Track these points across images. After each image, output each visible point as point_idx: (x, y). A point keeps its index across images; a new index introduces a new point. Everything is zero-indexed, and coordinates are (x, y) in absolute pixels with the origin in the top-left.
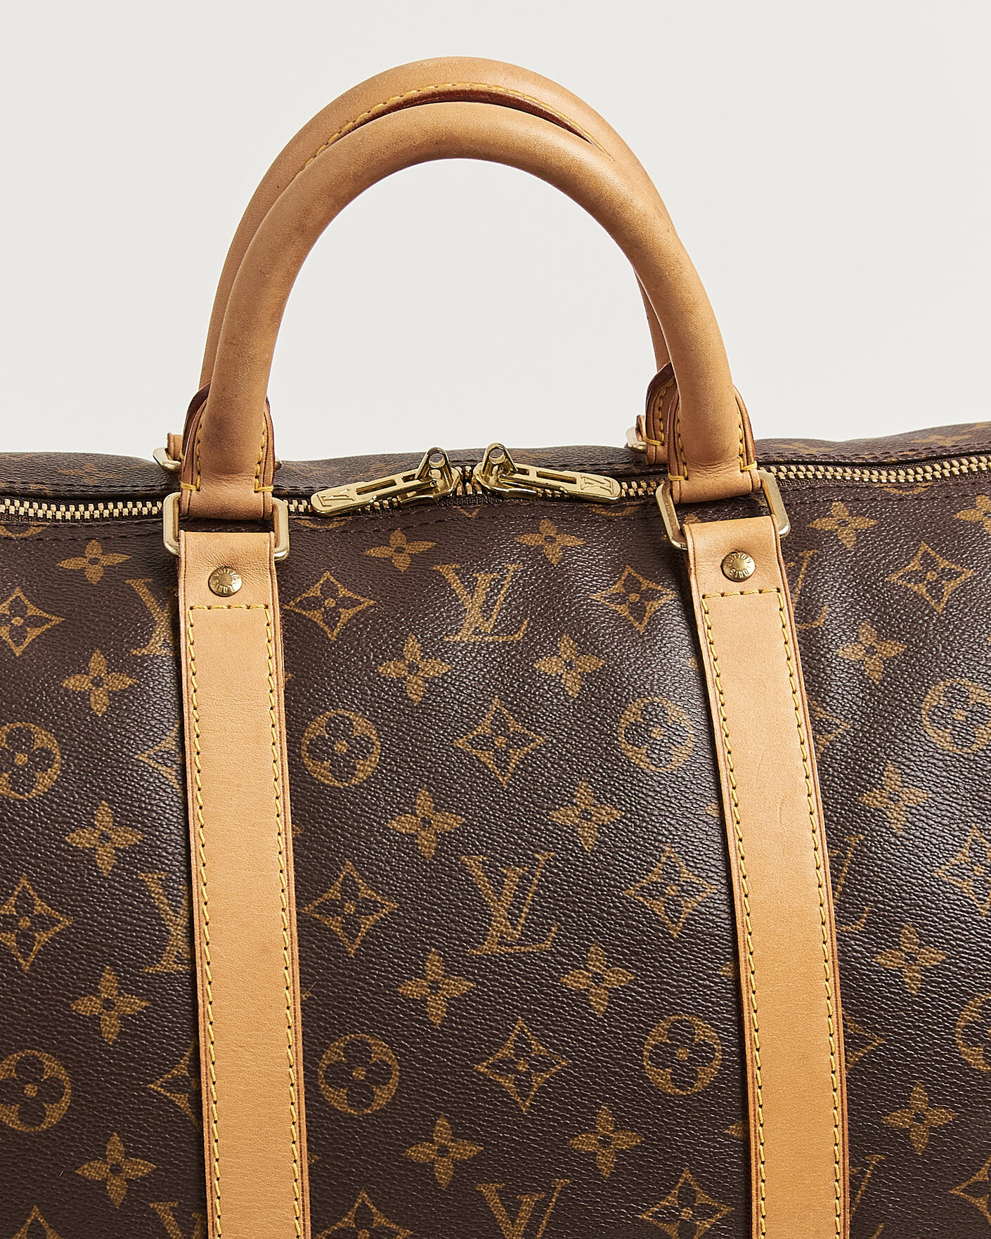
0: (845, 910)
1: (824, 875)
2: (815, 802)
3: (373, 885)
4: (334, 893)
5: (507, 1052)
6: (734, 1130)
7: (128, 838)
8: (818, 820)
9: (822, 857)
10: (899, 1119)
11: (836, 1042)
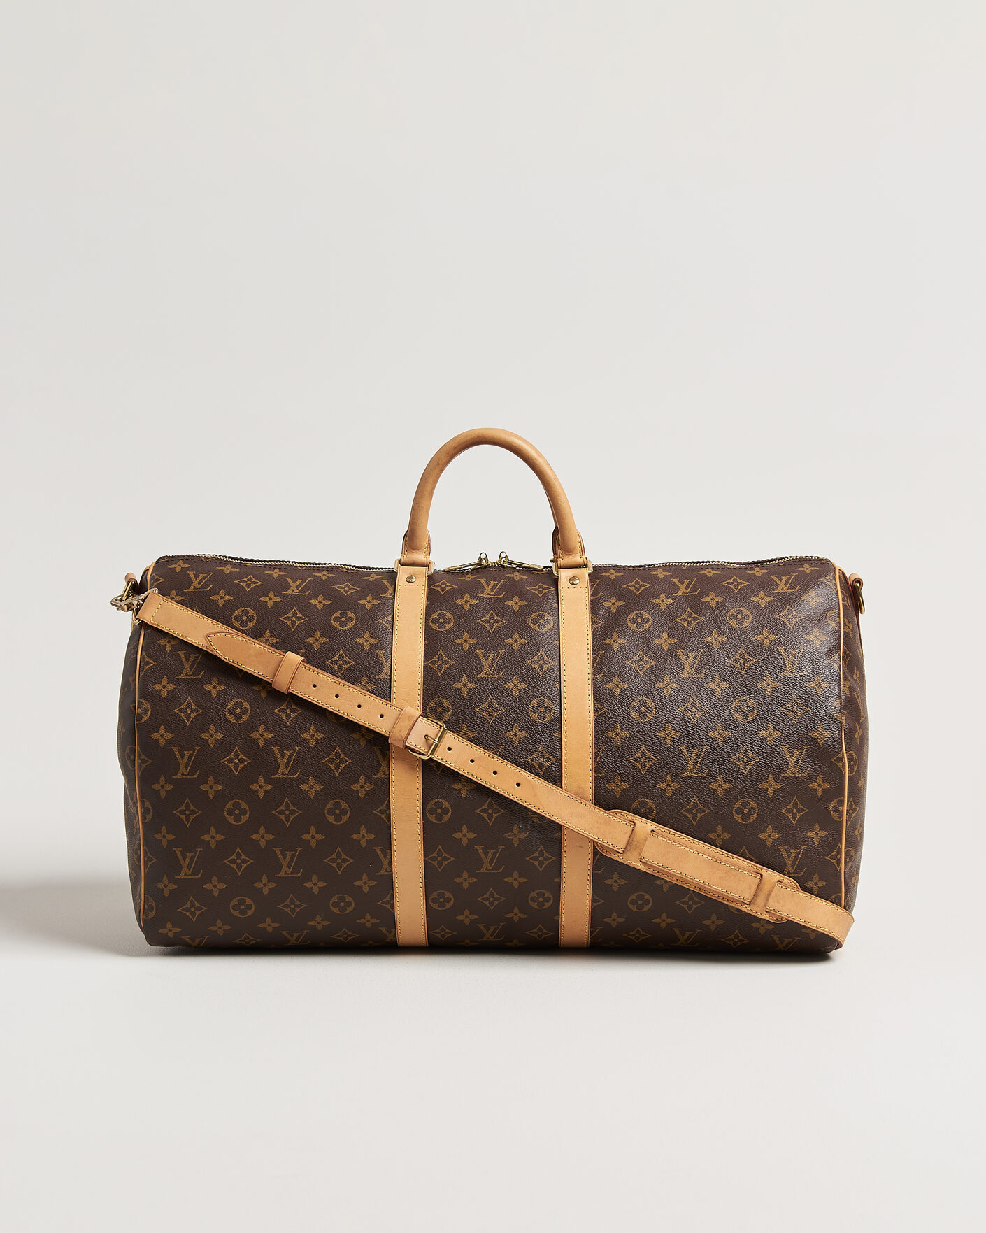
0: (596, 671)
1: (590, 661)
2: (590, 642)
3: (447, 656)
4: (435, 659)
5: (486, 705)
6: (557, 735)
7: (373, 641)
8: (590, 647)
9: (590, 656)
10: (611, 734)
11: (591, 709)
